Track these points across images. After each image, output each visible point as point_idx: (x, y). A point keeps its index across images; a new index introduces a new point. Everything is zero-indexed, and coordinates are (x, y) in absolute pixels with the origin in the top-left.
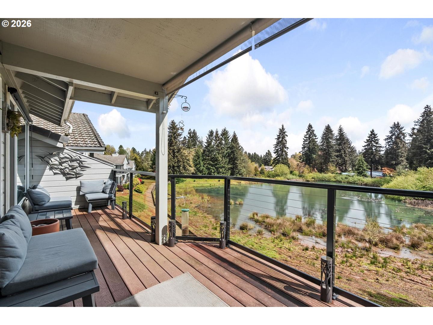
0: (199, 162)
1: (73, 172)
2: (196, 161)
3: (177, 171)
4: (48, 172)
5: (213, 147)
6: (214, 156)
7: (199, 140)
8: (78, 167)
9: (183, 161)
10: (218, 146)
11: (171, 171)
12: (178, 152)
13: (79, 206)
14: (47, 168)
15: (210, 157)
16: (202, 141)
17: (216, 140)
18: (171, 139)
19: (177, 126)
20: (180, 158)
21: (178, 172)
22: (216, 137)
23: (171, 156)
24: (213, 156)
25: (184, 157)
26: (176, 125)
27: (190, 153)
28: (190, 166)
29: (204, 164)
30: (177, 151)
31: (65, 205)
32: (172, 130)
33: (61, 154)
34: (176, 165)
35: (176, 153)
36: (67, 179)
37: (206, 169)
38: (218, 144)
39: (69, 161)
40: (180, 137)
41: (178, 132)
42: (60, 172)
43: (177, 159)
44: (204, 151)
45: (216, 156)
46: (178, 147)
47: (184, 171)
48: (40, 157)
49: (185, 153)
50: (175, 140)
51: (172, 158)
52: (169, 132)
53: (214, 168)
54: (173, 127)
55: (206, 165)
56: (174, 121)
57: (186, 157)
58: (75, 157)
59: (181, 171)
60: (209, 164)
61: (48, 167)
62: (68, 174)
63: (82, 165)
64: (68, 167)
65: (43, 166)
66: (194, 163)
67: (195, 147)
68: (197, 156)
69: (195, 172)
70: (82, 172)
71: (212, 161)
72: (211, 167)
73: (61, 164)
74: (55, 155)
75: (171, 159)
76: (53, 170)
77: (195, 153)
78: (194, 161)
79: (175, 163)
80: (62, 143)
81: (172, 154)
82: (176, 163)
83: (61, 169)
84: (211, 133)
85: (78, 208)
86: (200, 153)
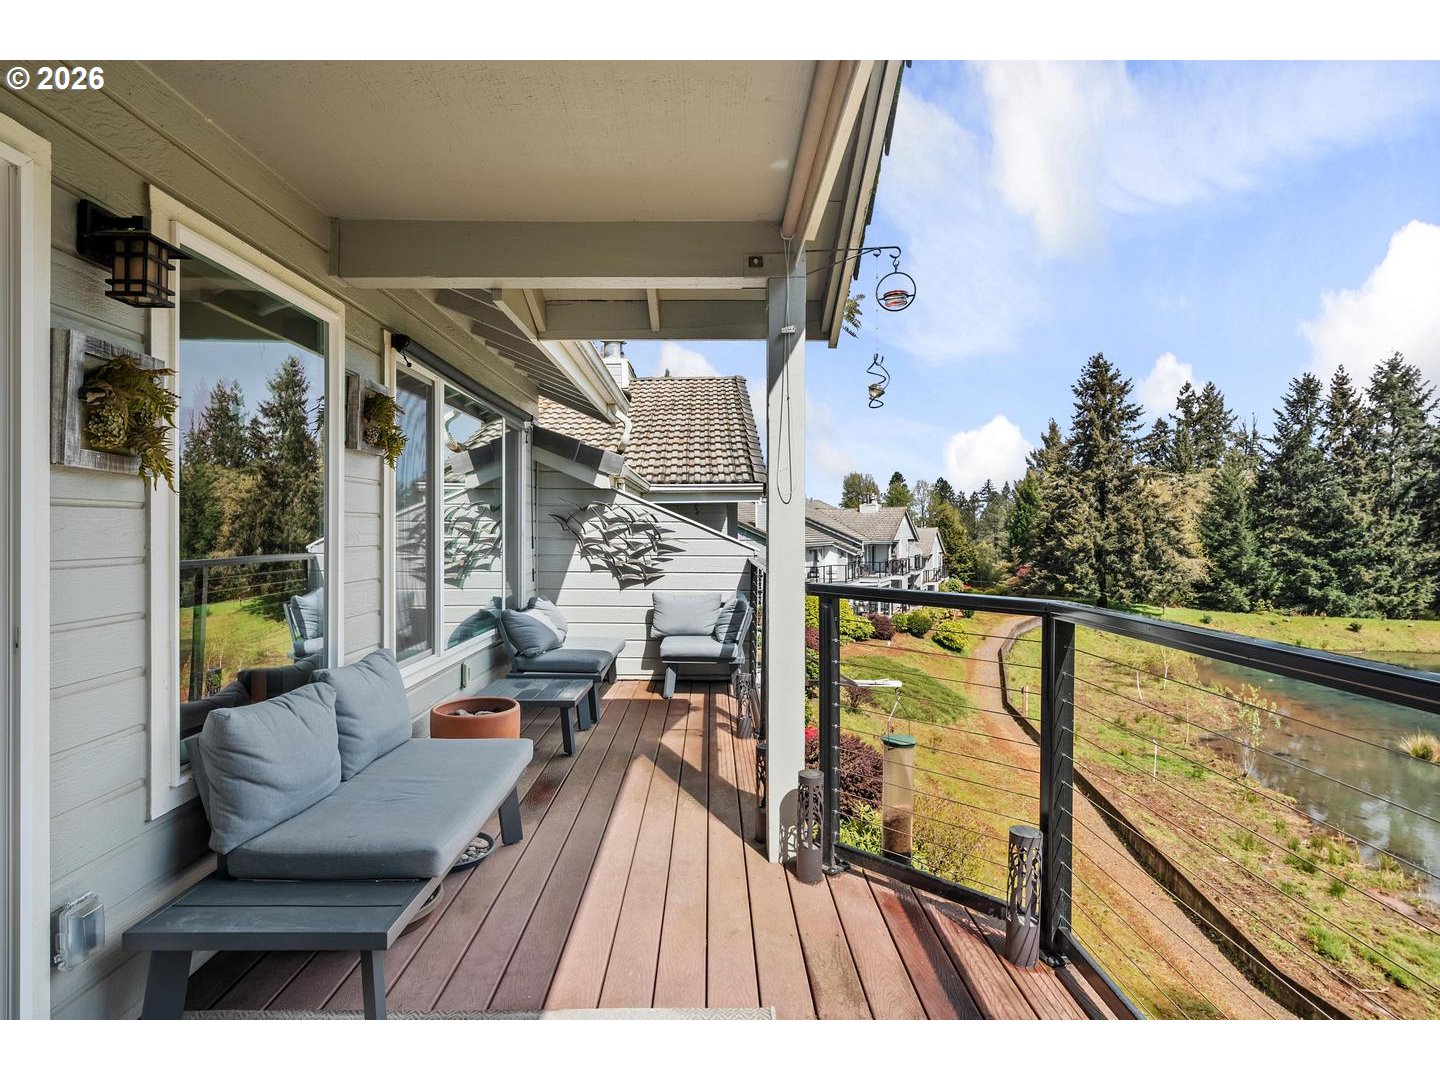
0: (1235, 533)
1: (635, 564)
2: (1218, 527)
3: (1114, 572)
4: (578, 562)
5: (1316, 460)
6: (1321, 505)
7: (1235, 428)
8: (650, 548)
9: (1144, 530)
10: (1345, 450)
11: (1091, 571)
12: (1120, 491)
13: (652, 672)
14: (575, 552)
15: (1300, 507)
16: (1255, 434)
17: (1335, 425)
18: (1090, 437)
19: (1115, 376)
20: (1132, 516)
21: (1120, 576)
22: (1333, 408)
23: (1091, 506)
24: (1315, 503)
25: (1151, 513)
26: (1110, 374)
27: (1184, 493)
28: (1183, 552)
29: (1264, 543)
30: (1116, 488)
31: (582, 664)
32: (1092, 396)
33: (606, 509)
34: (1111, 545)
35: (1110, 496)
36: (624, 584)
37: (1273, 565)
38: (1350, 444)
39: (625, 530)
40: (1133, 424)
41: (1124, 404)
42: (605, 565)
43: (1117, 520)
44: (1263, 479)
45: (1334, 505)
46: (1122, 469)
47: (1150, 572)
48: (562, 518)
49: (1158, 491)
50: (1108, 440)
51: (1095, 514)
52: (1080, 407)
53: (1322, 562)
54: (1098, 384)
55: (1275, 548)
56: (1100, 356)
57: (1161, 510)
58: (643, 518)
59: (1139, 574)
60: (1295, 544)
61: (577, 548)
62: (625, 569)
63: (660, 542)
64: (625, 547)
65: (566, 543)
66: (1207, 536)
67: (1211, 466)
68: (1221, 504)
69: (1208, 580)
70: (660, 566)
71: (1313, 530)
72: (1305, 559)
73: (607, 537)
74: (592, 513)
75: (1088, 520)
76: (589, 557)
77: (1212, 493)
78: (1204, 529)
79: (1109, 535)
80: (607, 475)
81: (1093, 499)
82: (1115, 538)
83: (608, 555)
84: (1307, 389)
85: (650, 678)
86: (1240, 491)
